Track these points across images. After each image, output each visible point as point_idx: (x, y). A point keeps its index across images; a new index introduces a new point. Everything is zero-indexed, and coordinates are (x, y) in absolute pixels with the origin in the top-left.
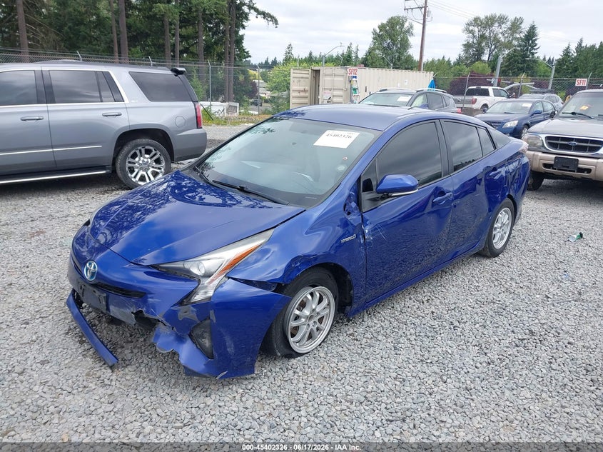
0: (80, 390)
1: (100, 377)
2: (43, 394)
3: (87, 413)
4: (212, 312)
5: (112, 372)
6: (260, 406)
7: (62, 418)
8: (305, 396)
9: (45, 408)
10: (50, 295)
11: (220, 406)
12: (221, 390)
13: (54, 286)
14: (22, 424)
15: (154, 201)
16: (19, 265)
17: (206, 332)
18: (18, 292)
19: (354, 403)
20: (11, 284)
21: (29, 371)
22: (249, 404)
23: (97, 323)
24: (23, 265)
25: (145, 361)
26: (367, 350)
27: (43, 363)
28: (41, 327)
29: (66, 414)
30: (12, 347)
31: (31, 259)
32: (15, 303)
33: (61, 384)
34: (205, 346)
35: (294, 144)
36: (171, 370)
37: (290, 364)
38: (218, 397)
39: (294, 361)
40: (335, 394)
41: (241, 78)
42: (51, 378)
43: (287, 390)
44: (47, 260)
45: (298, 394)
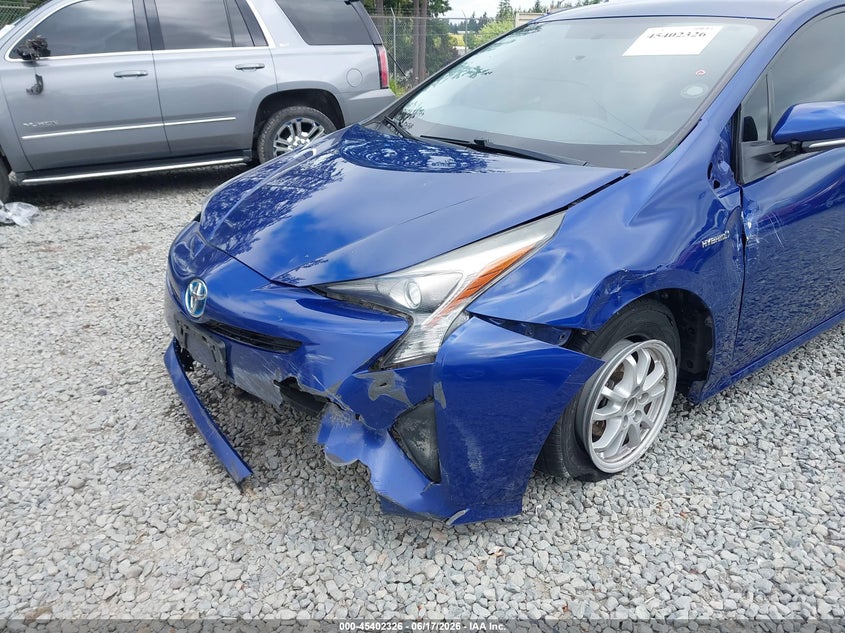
0: (182, 527)
1: (219, 502)
2: (111, 533)
3: (192, 580)
4: (438, 387)
5: (242, 493)
6: (540, 587)
7: (143, 589)
8: (636, 569)
9: (113, 564)
10: (146, 346)
11: (455, 583)
12: (455, 543)
13: (154, 330)
14: (67, 597)
15: (308, 182)
16: (105, 297)
17: (424, 427)
18: (97, 338)
19: (751, 595)
20: (88, 326)
21: (93, 484)
22: (517, 580)
23: (220, 396)
24: (111, 297)
25: (304, 474)
26: (744, 471)
27: (121, 468)
28: (126, 399)
29: (151, 581)
30: (72, 435)
31: (123, 288)
32: (90, 358)
33: (148, 514)
34: (423, 456)
35: (580, 58)
36: (353, 494)
37: (589, 494)
38: (449, 561)
39: (596, 489)
40: (701, 568)
41: (437, 42)
42: (131, 499)
43: (592, 552)
44: (148, 289)
45: (618, 563)
